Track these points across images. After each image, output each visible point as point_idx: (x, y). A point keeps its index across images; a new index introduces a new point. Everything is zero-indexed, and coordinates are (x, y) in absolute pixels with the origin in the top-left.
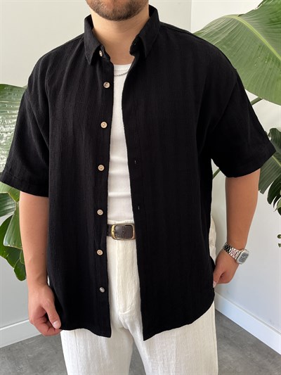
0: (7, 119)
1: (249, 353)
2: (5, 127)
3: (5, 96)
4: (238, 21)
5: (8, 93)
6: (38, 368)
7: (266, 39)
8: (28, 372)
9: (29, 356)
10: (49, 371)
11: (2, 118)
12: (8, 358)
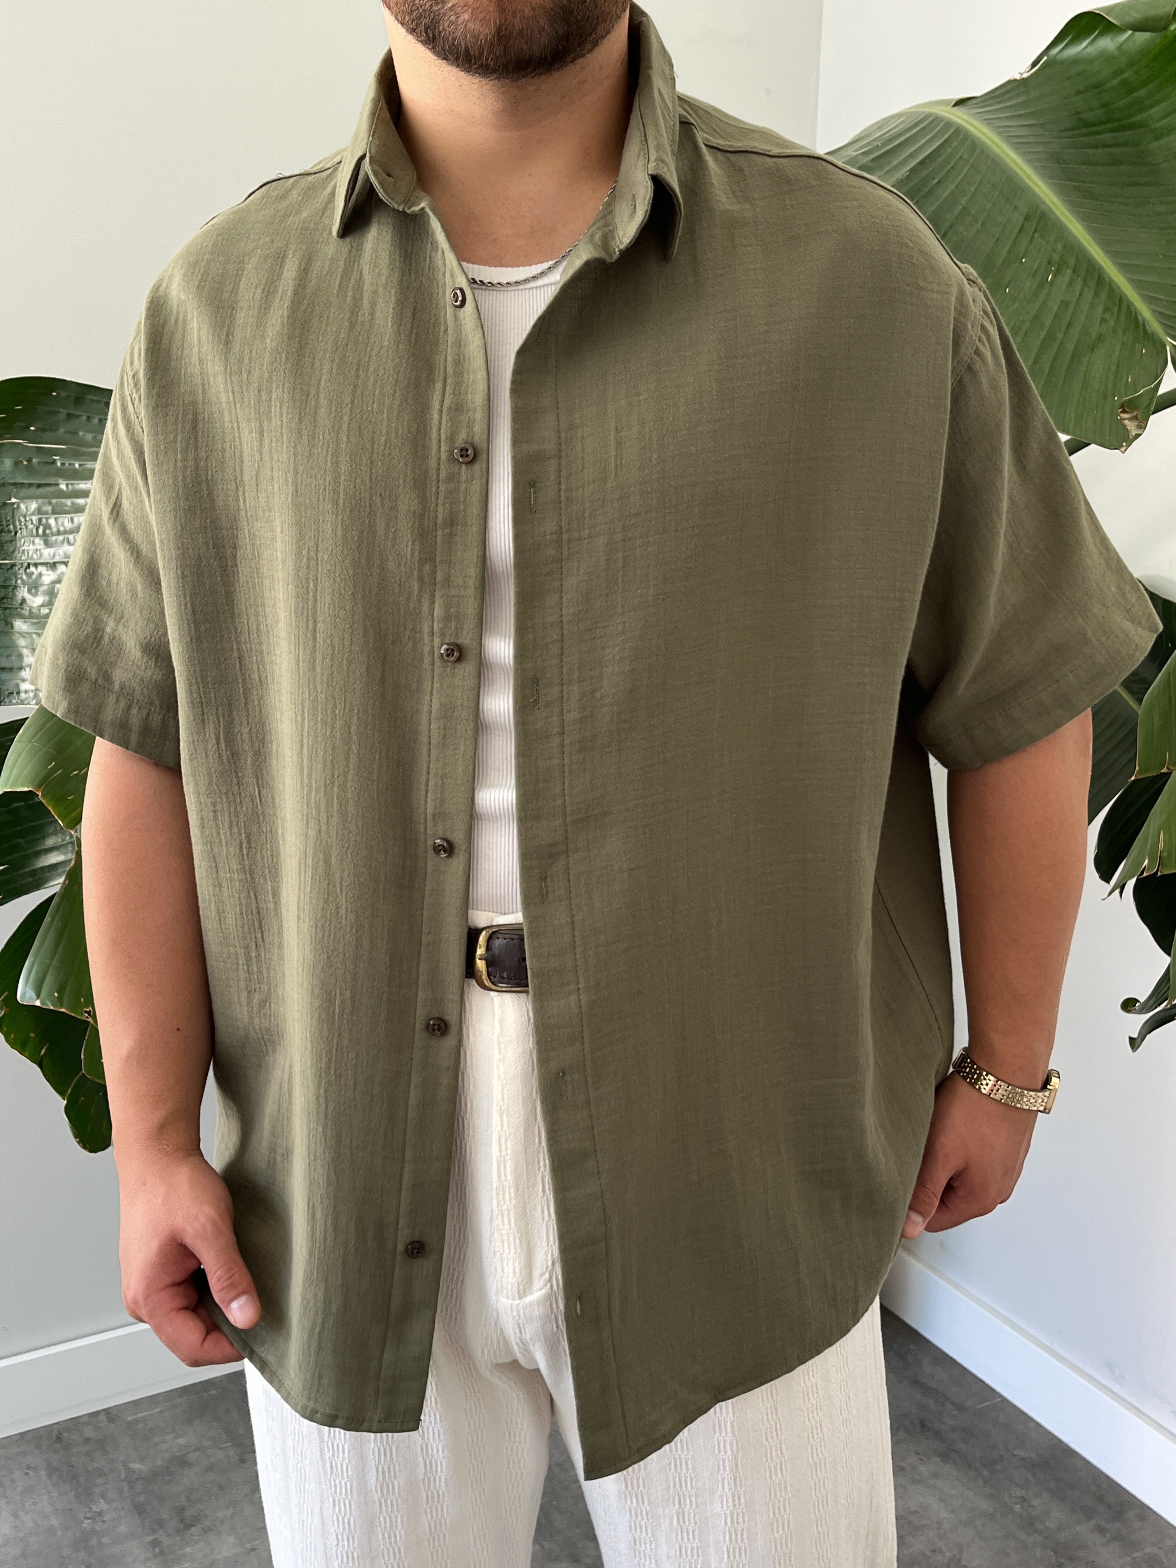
0: (58, 511)
1: (1020, 1492)
2: (47, 544)
3: (53, 428)
4: (948, 124)
5: (64, 412)
6: (165, 1515)
7: (1053, 186)
8: (123, 1529)
9: (136, 1466)
10: (206, 1531)
11: (39, 511)
12: (52, 1470)
